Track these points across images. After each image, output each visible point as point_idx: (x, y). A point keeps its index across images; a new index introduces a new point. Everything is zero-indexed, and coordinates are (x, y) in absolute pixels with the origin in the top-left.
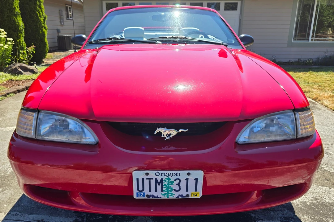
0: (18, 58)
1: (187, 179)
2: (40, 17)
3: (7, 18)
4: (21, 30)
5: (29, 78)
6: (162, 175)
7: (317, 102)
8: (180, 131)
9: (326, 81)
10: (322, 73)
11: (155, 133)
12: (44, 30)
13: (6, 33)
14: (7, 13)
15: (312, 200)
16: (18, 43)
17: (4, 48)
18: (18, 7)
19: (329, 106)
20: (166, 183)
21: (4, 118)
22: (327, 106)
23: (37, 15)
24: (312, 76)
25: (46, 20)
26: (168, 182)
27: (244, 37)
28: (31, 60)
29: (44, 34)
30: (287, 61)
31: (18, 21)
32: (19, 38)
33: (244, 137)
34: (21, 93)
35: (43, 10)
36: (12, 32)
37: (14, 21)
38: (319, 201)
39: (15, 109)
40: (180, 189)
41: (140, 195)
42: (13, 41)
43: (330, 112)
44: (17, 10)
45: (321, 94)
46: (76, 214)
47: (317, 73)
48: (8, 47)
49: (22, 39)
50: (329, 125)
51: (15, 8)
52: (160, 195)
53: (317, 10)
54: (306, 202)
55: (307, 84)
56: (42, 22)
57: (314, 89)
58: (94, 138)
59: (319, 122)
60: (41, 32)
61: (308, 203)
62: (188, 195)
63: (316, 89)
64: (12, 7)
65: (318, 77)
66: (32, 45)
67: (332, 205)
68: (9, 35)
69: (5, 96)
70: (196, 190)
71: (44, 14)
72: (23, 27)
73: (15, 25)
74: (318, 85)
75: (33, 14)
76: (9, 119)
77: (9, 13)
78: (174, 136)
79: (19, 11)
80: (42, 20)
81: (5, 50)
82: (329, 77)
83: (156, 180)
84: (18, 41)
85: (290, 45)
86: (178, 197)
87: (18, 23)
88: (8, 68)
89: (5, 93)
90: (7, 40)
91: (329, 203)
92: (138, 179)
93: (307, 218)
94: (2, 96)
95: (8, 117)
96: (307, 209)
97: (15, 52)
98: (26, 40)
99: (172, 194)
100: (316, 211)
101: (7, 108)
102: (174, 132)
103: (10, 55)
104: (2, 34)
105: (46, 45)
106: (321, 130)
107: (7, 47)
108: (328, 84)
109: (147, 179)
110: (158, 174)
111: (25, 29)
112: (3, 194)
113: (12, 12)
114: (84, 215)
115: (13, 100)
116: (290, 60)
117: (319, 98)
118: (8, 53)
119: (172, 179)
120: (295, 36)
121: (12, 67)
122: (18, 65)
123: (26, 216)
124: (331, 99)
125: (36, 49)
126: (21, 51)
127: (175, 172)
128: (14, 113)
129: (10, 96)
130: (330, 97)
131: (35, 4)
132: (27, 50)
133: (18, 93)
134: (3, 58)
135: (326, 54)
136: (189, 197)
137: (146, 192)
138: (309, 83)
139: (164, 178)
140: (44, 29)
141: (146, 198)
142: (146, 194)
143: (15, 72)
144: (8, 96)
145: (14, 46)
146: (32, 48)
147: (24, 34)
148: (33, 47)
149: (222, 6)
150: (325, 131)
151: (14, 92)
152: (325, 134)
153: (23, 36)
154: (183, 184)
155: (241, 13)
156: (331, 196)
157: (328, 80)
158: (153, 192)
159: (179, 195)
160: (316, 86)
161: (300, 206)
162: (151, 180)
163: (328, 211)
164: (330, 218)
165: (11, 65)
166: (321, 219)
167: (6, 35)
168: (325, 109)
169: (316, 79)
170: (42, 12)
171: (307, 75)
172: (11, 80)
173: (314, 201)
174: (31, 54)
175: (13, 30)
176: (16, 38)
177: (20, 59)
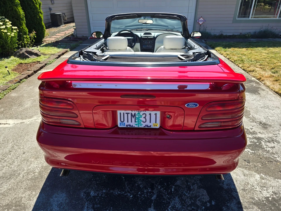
0: (23, 43)
2: (36, 4)
3: (10, 9)
4: (22, 18)
5: (35, 61)
7: (260, 81)
12: (40, 15)
13: (11, 22)
14: (9, 4)
15: (272, 195)
16: (21, 29)
17: (11, 36)
19: (271, 87)
21: (23, 108)
22: (269, 87)
23: (33, 3)
24: (253, 52)
25: (41, 6)
29: (41, 19)
30: (231, 34)
31: (19, 10)
32: (21, 25)
34: (31, 77)
37: (16, 11)
39: (29, 97)
42: (18, 29)
43: (272, 93)
44: (17, 1)
45: (263, 74)
47: (256, 49)
49: (24, 26)
50: (273, 108)
54: (268, 197)
55: (251, 63)
56: (38, 8)
57: (257, 67)
59: (265, 105)
60: (38, 17)
63: (258, 67)
65: (258, 54)
66: (33, 31)
68: (13, 24)
69: (19, 82)
71: (39, 1)
72: (24, 15)
73: (17, 14)
74: (259, 64)
75: (30, 2)
76: (27, 108)
77: (10, 4)
79: (19, 2)
80: (38, 6)
82: (266, 53)
84: (21, 27)
87: (19, 12)
88: (17, 53)
89: (18, 79)
90: (12, 28)
94: (17, 83)
95: (26, 107)
96: (270, 205)
97: (20, 37)
98: (27, 26)
100: (277, 207)
101: (23, 96)
103: (16, 41)
104: (8, 24)
105: (43, 27)
106: (268, 114)
107: (13, 35)
108: (267, 63)
111: (26, 16)
113: (13, 3)
115: (26, 86)
116: (234, 33)
117: (262, 78)
118: (15, 39)
121: (19, 52)
122: (24, 50)
124: (271, 79)
125: (36, 34)
126: (24, 36)
128: (29, 101)
129: (23, 82)
130: (270, 77)
132: (30, 36)
133: (28, 78)
134: (11, 44)
135: (262, 29)
140: (40, 13)
143: (23, 56)
144: (21, 82)
145: (19, 32)
146: (33, 34)
147: (25, 20)
151: (26, 78)
152: (271, 119)
153: (24, 23)
157: (266, 58)
161: (264, 202)
165: (19, 50)
167: (11, 24)
168: (268, 90)
169: (256, 57)
172: (21, 63)
173: (274, 196)
174: (34, 39)
175: (16, 19)
176: (19, 25)
177: (25, 43)
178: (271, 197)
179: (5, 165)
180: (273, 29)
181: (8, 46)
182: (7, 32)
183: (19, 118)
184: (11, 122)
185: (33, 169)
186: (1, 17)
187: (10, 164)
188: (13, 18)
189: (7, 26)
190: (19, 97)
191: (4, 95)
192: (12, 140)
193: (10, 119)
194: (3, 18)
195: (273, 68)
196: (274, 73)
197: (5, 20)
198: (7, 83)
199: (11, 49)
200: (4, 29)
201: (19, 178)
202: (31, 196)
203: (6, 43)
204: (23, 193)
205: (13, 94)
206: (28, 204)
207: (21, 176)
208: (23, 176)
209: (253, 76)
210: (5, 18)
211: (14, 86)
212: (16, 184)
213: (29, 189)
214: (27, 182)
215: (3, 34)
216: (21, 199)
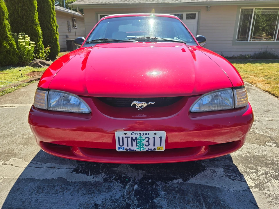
0: (39, 56)
1: (154, 138)
2: (53, 26)
3: (30, 27)
4: (40, 36)
6: (136, 135)
7: (252, 85)
8: (149, 103)
9: (260, 70)
10: (257, 64)
11: (131, 105)
12: (56, 36)
13: (30, 38)
14: (30, 24)
15: (246, 154)
16: (38, 45)
17: (28, 49)
18: (38, 19)
19: (262, 88)
20: (139, 140)
21: (29, 98)
22: (260, 88)
23: (51, 25)
24: (250, 66)
25: (58, 28)
26: (140, 139)
27: (199, 37)
28: (48, 58)
29: (57, 39)
30: (231, 56)
31: (37, 29)
32: (38, 41)
33: (195, 108)
35: (56, 21)
36: (34, 37)
37: (35, 29)
38: (251, 154)
40: (149, 145)
41: (121, 149)
42: (35, 44)
43: (262, 92)
44: (37, 21)
45: (256, 79)
46: (78, 163)
47: (253, 64)
48: (32, 48)
49: (41, 42)
50: (260, 101)
51: (35, 20)
52: (135, 149)
53: (254, 18)
54: (242, 155)
55: (246, 72)
56: (55, 30)
57: (251, 76)
58: (89, 109)
60: (54, 37)
61: (243, 156)
62: (155, 149)
63: (252, 75)
64: (33, 19)
65: (254, 67)
66: (48, 46)
67: (260, 157)
68: (31, 40)
69: (30, 82)
70: (161, 145)
71: (56, 24)
72: (42, 33)
73: (36, 32)
74: (253, 73)
75: (48, 24)
78: (145, 107)
79: (39, 22)
80: (55, 28)
81: (29, 50)
82: (262, 67)
83: (132, 138)
84: (38, 43)
85: (234, 44)
86: (148, 150)
87: (38, 31)
88: (32, 63)
89: (29, 80)
90: (30, 43)
91: (258, 156)
92: (119, 138)
93: (242, 166)
94: (28, 82)
95: (31, 97)
96: (242, 160)
97: (36, 52)
98: (44, 43)
99: (143, 148)
100: (249, 161)
102: (145, 105)
103: (32, 53)
104: (27, 38)
105: (58, 46)
107: (30, 48)
108: (261, 72)
109: (126, 137)
110: (133, 134)
111: (43, 35)
112: (27, 149)
113: (33, 22)
114: (84, 164)
115: (35, 85)
116: (234, 55)
117: (254, 82)
118: (31, 52)
119: (144, 137)
120: (238, 38)
121: (34, 62)
122: (38, 60)
123: (43, 164)
124: (262, 83)
125: (51, 50)
126: (40, 51)
127: (146, 132)
129: (33, 82)
130: (262, 81)
131: (50, 17)
132: (45, 50)
133: (38, 81)
134: (28, 56)
136: (156, 151)
137: (125, 146)
138: (247, 71)
139: (138, 136)
140: (56, 34)
141: (125, 151)
142: (125, 148)
143: (36, 66)
144: (32, 82)
145: (35, 47)
147: (42, 38)
148: (49, 48)
149: (185, 16)
150: (257, 105)
151: (36, 80)
152: (257, 107)
153: (41, 40)
154: (151, 141)
155: (198, 21)
156: (260, 151)
158: (130, 147)
159: (149, 149)
160: (252, 74)
161: (237, 158)
162: (128, 138)
163: (257, 161)
164: (259, 166)
165: (34, 61)
166: (252, 166)
167: (29, 39)
168: (259, 90)
169: (252, 69)
170: (55, 22)
171: (246, 66)
172: (34, 71)
173: (248, 154)
174: (48, 53)
175: (34, 36)
176: (37, 41)
177: (40, 57)
178: (244, 155)
179: (5, 130)
180: (271, 51)
181: (25, 58)
182: (25, 45)
183: (24, 103)
184: (17, 106)
185: (29, 132)
186: (22, 33)
187: (9, 129)
188: (32, 35)
189: (26, 40)
190: (27, 91)
191: (15, 90)
192: (14, 116)
193: (16, 103)
194: (23, 34)
195: (266, 76)
196: (267, 79)
197: (24, 36)
198: (19, 82)
199: (27, 60)
200: (23, 42)
201: (15, 137)
202: (23, 148)
203: (24, 54)
204: (16, 146)
205: (23, 90)
206: (18, 152)
207: (17, 136)
208: (19, 137)
209: (246, 81)
210: (25, 34)
211: (24, 84)
212: (11, 141)
213: (22, 144)
214: (22, 140)
215: (22, 46)
216: (13, 150)
